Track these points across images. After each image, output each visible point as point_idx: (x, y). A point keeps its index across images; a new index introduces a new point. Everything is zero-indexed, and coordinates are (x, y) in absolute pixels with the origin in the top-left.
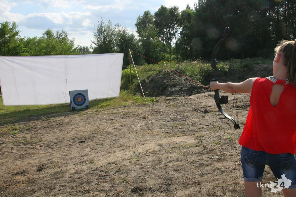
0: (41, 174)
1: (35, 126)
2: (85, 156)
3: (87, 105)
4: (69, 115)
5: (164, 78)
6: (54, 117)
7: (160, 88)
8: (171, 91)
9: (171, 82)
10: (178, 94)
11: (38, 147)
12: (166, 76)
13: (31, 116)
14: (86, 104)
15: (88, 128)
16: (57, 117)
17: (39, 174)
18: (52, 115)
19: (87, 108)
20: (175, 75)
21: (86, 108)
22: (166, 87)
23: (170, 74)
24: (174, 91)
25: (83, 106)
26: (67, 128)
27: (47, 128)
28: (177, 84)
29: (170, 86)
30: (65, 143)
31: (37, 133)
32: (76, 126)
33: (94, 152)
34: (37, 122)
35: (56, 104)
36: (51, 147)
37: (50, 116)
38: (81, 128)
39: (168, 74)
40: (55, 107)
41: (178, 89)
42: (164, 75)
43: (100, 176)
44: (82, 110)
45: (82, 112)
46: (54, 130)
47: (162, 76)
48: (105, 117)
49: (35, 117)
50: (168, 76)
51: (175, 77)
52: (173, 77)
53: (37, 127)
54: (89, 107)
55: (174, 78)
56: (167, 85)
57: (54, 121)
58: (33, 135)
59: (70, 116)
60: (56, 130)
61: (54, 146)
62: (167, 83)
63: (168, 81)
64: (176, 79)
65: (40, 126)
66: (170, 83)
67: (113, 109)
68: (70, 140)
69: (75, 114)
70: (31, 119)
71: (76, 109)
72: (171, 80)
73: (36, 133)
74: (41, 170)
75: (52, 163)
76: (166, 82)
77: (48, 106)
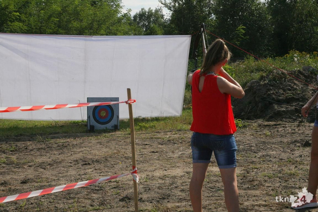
0: (25, 186)
1: (25, 147)
2: (84, 174)
3: (116, 124)
4: (82, 136)
5: (272, 86)
6: (58, 138)
7: (260, 105)
8: (278, 111)
9: (283, 94)
10: (290, 118)
11: (25, 167)
12: (276, 82)
13: (21, 135)
14: (113, 122)
15: (102, 152)
16: (62, 138)
17: (22, 186)
18: (55, 136)
19: (116, 128)
20: (296, 82)
21: (113, 128)
22: (270, 104)
23: (285, 78)
24: (283, 111)
25: (109, 126)
26: (72, 150)
27: (43, 150)
28: (293, 98)
29: (279, 102)
30: (63, 164)
31: (27, 155)
32: (88, 149)
33: (97, 172)
34: (29, 143)
35: (66, 121)
36: (44, 167)
37: (52, 137)
38: (92, 151)
39: (281, 78)
40: (62, 126)
41: (293, 108)
42: (274, 79)
43: (93, 190)
44: (106, 131)
45: (104, 134)
46: (53, 152)
47: (270, 81)
48: (137, 142)
49: (26, 137)
50: (281, 83)
51: (295, 84)
52: (290, 86)
53: (28, 148)
54: (119, 128)
55: (292, 87)
56: (273, 99)
57: (55, 143)
58: (20, 156)
59: (83, 138)
60: (56, 152)
61: (48, 167)
62: (274, 96)
63: (277, 93)
64: (296, 89)
65: (32, 147)
66: (280, 96)
67: (158, 132)
68: (72, 162)
69: (92, 136)
70: (20, 139)
71: (95, 128)
72: (284, 91)
73: (25, 154)
74: (26, 183)
75: (40, 178)
76: (273, 93)
77: (51, 125)
